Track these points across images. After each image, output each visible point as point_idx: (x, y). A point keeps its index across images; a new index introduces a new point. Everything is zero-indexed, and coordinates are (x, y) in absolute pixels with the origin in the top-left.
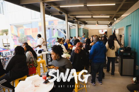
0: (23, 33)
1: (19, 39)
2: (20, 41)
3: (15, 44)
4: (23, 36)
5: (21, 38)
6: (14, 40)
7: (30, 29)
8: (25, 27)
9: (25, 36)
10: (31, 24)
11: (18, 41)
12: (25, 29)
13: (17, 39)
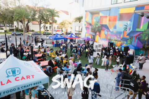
0: (98, 21)
1: (92, 28)
2: (93, 31)
3: (87, 33)
4: (97, 25)
5: (94, 27)
6: (87, 29)
7: (107, 16)
8: (101, 14)
9: (99, 25)
10: (110, 10)
11: (90, 29)
12: (101, 17)
13: (90, 27)
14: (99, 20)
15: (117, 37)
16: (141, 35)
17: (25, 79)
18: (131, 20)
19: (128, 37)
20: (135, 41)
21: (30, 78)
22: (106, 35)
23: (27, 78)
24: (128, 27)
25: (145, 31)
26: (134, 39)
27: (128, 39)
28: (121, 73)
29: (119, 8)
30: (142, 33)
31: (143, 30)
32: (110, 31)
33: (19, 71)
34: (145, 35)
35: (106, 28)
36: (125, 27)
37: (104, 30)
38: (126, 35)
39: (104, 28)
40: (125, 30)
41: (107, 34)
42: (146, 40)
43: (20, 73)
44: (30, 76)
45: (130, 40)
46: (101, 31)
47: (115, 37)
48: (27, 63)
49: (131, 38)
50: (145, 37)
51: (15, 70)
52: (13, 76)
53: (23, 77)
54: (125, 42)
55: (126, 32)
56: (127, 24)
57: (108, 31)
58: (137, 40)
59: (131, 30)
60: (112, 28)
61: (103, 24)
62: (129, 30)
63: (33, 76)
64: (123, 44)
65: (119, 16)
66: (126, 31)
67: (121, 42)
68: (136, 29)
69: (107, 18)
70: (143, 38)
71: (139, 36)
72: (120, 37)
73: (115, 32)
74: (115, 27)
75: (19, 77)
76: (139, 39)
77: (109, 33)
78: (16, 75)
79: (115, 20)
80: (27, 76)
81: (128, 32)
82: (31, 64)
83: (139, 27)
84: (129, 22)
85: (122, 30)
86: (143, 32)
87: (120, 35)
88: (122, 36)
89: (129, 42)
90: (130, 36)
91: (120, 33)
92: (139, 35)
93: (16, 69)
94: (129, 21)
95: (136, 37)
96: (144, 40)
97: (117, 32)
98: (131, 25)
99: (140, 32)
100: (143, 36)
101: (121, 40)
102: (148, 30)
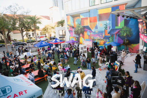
1: (75, 31)
2: (76, 33)
3: (71, 36)
4: (80, 27)
5: (77, 29)
6: (70, 32)
8: (82, 17)
9: (81, 27)
10: (89, 12)
11: (74, 32)
12: (82, 19)
13: (73, 30)
14: (80, 22)
15: (100, 37)
16: (120, 31)
17: (18, 96)
18: (109, 20)
19: (109, 35)
20: (116, 38)
21: (22, 94)
22: (89, 36)
23: (20, 95)
24: (108, 26)
25: (123, 28)
26: (115, 36)
27: (110, 37)
28: (109, 71)
29: (97, 10)
30: (121, 31)
31: (121, 28)
32: (92, 32)
33: (10, 89)
34: (123, 31)
35: (88, 29)
36: (105, 26)
37: (86, 31)
38: (107, 33)
39: (86, 29)
40: (105, 29)
41: (90, 34)
42: (125, 36)
43: (11, 91)
44: (22, 92)
45: (111, 38)
46: (84, 33)
47: (98, 36)
48: (16, 79)
49: (112, 36)
50: (124, 34)
51: (5, 90)
52: (4, 96)
53: (15, 95)
54: (108, 40)
55: (107, 31)
56: (107, 23)
57: (90, 32)
58: (117, 37)
59: (111, 28)
60: (94, 29)
61: (85, 26)
62: (109, 29)
63: (25, 91)
64: (106, 42)
65: (98, 16)
66: (107, 29)
67: (104, 40)
68: (115, 28)
69: (88, 19)
70: (122, 34)
71: (119, 34)
72: (102, 36)
73: (97, 32)
74: (96, 28)
75: (10, 96)
76: (119, 36)
77: (92, 33)
78: (7, 94)
79: (95, 21)
80: (19, 93)
81: (109, 30)
82: (21, 79)
83: (117, 25)
84: (108, 22)
85: (103, 30)
86: (121, 29)
87: (102, 34)
88: (104, 35)
89: (111, 40)
90: (111, 34)
91: (101, 32)
92: (119, 32)
93: (7, 88)
94: (108, 20)
95: (116, 34)
96: (123, 36)
97: (99, 31)
98: (110, 24)
99: (119, 29)
100: (122, 33)
101: (104, 39)
102: (125, 27)
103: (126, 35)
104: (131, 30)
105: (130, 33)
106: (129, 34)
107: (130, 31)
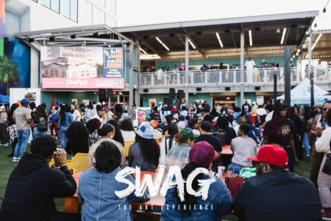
25: (1, 60)
34: (2, 69)
50: (3, 76)
96: (2, 82)
102: (6, 60)
103: (9, 81)
104: (17, 69)
105: (15, 75)
106: (13, 78)
107: (16, 71)
